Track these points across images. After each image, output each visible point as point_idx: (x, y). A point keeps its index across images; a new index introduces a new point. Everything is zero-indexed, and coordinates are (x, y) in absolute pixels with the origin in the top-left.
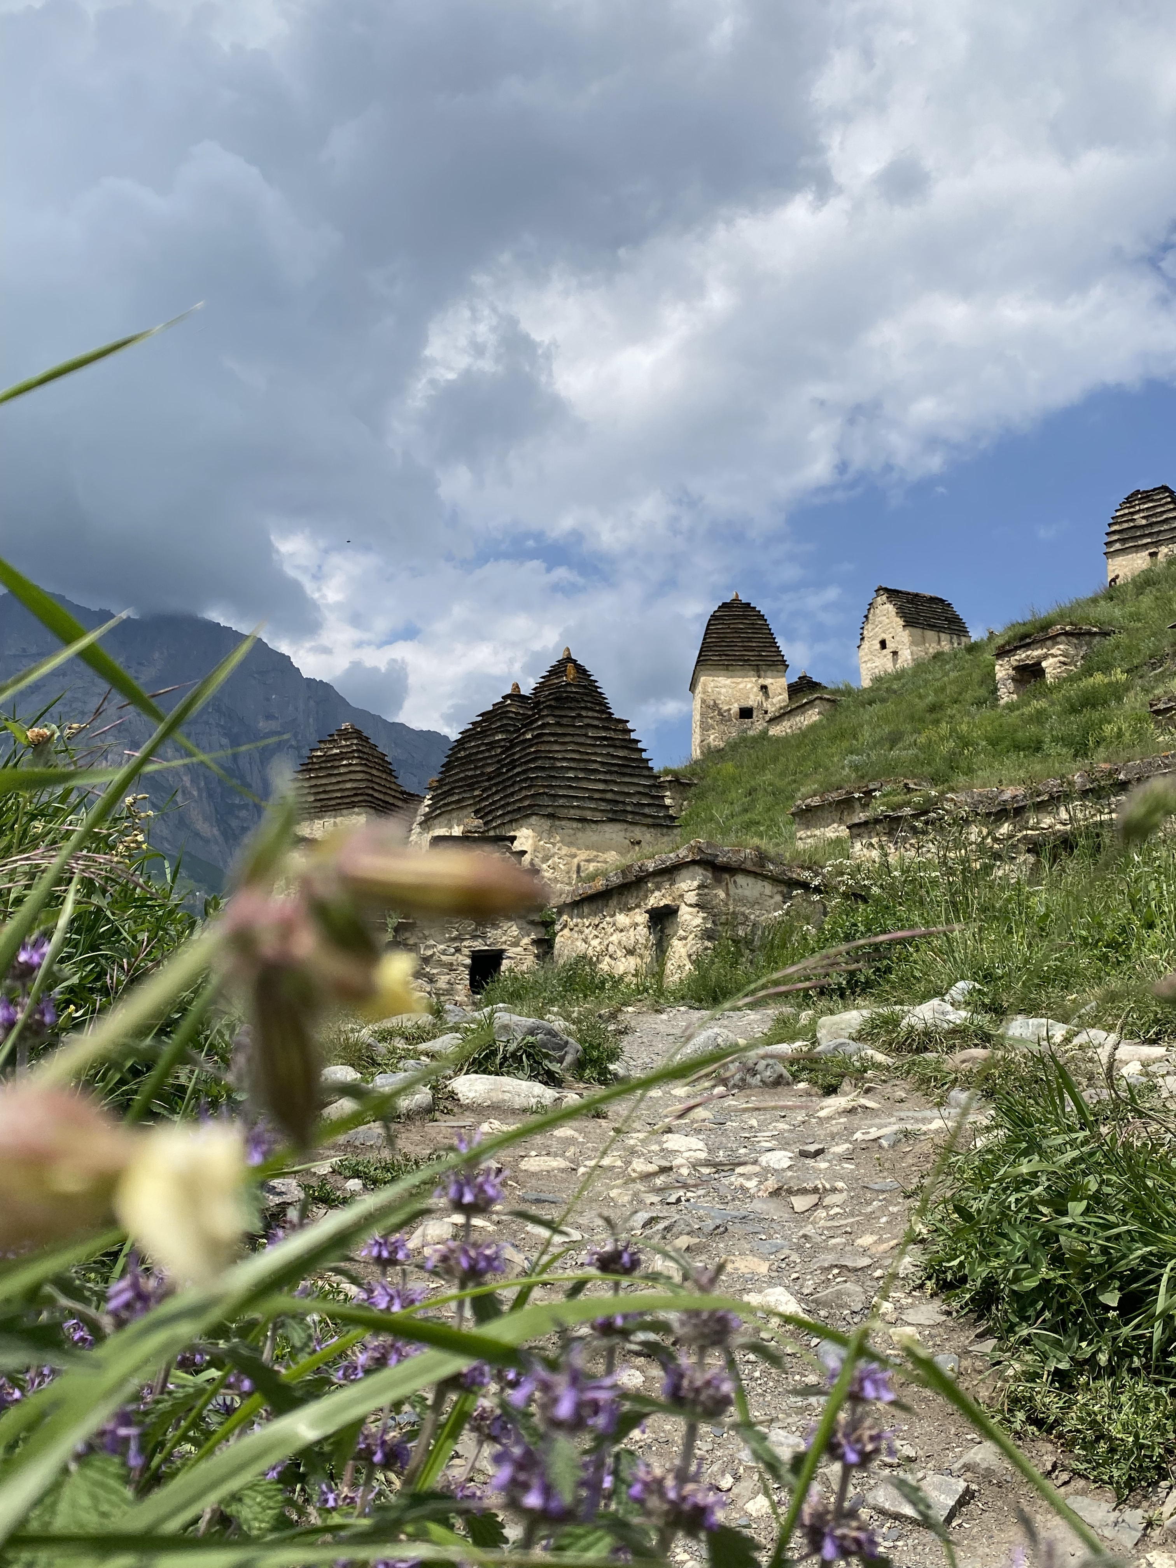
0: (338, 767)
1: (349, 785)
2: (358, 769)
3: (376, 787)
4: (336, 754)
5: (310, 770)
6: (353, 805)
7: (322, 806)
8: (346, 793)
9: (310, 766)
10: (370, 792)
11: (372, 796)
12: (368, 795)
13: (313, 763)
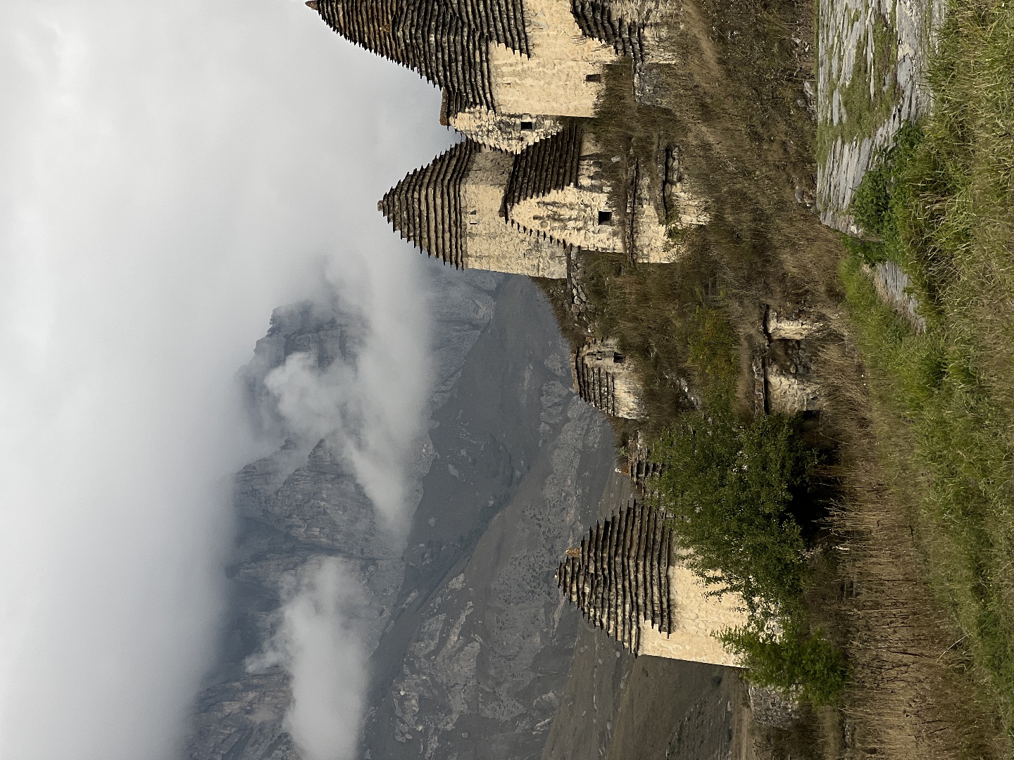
0: (420, 211)
1: (439, 201)
2: (424, 193)
3: (442, 176)
4: (408, 213)
5: (421, 237)
6: (457, 196)
7: (456, 225)
8: (446, 203)
9: (418, 238)
10: (446, 182)
11: (449, 181)
12: (449, 183)
13: (414, 236)
